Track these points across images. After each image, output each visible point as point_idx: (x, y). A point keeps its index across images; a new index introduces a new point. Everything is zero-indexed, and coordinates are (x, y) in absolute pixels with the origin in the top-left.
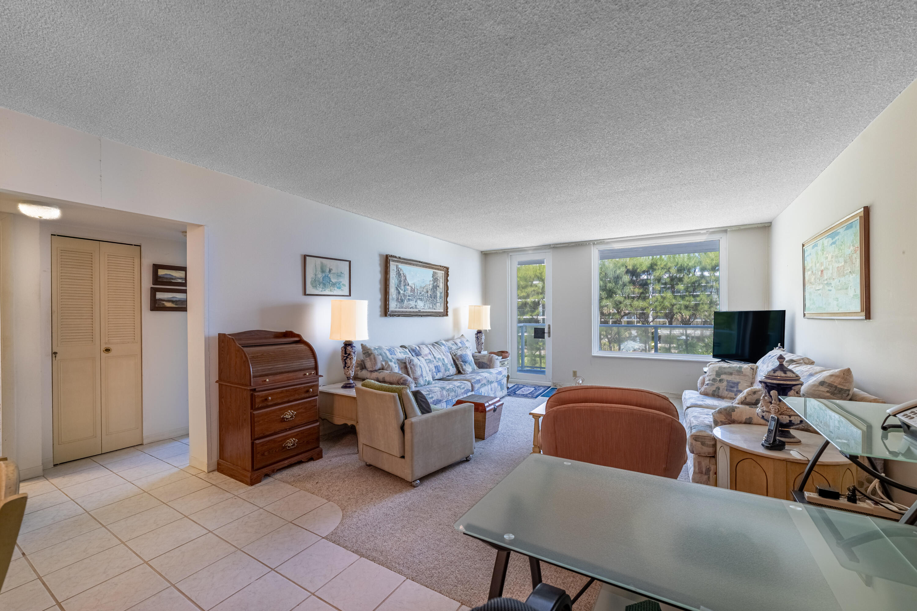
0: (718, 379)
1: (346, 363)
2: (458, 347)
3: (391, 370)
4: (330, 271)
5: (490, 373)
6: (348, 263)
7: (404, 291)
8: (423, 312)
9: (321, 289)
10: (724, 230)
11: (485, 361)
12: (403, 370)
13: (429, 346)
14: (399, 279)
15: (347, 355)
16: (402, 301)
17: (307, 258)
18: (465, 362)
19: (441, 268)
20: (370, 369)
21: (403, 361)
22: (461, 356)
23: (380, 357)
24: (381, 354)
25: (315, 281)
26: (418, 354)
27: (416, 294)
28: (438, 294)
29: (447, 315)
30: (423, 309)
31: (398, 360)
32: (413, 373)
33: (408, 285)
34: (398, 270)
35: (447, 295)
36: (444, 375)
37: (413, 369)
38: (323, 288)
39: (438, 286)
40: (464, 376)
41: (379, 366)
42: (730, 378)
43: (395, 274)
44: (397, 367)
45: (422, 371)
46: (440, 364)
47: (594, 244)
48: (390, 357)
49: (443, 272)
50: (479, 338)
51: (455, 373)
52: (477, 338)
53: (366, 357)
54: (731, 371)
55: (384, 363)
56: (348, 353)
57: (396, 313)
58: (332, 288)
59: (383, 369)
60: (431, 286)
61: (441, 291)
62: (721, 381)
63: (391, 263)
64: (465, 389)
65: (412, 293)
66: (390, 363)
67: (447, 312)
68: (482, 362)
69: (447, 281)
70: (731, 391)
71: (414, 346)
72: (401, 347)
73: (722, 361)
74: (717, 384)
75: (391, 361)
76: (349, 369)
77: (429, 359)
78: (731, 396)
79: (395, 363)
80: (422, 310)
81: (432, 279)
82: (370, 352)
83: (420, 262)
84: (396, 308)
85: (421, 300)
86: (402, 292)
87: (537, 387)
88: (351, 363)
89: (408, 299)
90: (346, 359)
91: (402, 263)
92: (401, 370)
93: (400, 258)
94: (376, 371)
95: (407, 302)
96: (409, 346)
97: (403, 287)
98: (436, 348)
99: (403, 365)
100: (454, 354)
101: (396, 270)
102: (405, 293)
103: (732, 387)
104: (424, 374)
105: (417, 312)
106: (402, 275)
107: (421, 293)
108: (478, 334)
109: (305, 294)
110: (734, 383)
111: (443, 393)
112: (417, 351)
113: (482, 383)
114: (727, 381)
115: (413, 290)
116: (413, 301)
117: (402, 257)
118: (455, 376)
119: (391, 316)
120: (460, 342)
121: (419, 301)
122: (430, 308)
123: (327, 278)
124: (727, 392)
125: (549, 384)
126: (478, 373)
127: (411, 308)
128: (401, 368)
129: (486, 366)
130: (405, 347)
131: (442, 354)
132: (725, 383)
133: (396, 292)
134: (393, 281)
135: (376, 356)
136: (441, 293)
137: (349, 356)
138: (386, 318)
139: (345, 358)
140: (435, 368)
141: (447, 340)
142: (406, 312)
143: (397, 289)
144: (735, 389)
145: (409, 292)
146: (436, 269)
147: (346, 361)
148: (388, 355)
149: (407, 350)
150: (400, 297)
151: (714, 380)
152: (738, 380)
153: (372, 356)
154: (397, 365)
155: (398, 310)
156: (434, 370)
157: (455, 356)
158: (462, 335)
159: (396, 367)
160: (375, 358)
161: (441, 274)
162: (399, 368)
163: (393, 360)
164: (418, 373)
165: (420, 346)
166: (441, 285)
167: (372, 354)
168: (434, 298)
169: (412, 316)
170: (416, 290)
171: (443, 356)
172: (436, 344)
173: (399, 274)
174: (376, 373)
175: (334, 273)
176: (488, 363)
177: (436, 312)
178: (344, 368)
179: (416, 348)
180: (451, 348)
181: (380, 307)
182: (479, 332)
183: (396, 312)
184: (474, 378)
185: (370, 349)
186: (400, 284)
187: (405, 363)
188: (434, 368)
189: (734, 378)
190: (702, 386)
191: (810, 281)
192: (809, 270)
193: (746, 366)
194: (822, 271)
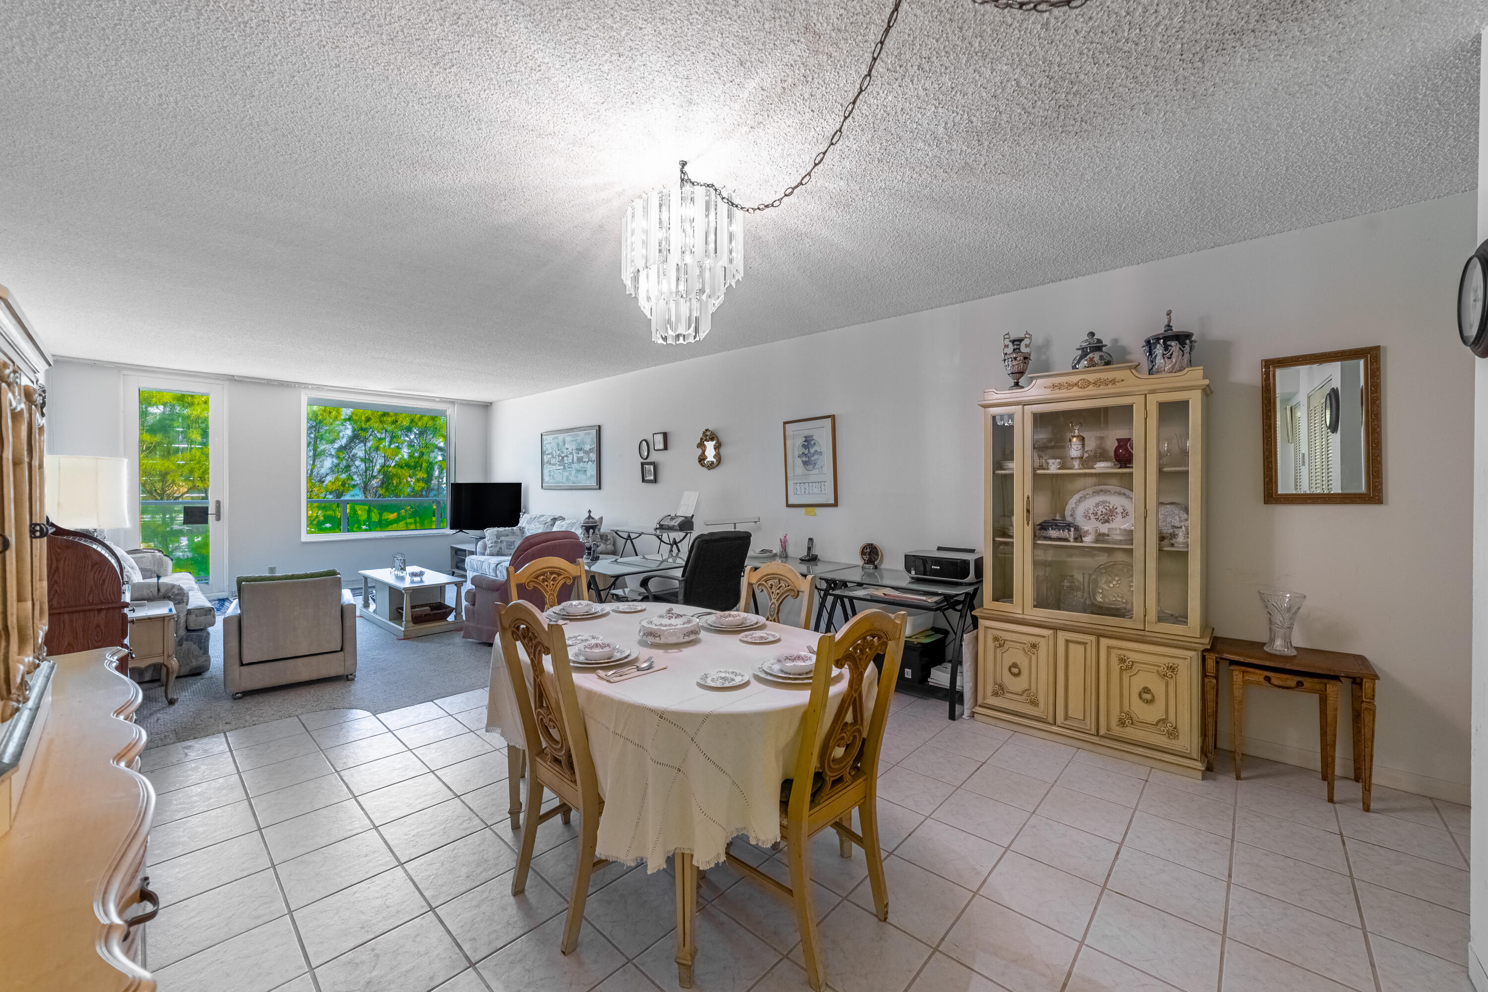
0: (499, 541)
10: (452, 402)
42: (507, 539)
47: (305, 388)
54: (507, 533)
62: (501, 542)
73: (461, 531)
74: (499, 545)
110: (511, 542)
114: (506, 541)
132: (505, 543)
151: (496, 542)
189: (510, 539)
190: (485, 550)
191: (549, 462)
192: (549, 454)
193: (515, 528)
194: (563, 457)
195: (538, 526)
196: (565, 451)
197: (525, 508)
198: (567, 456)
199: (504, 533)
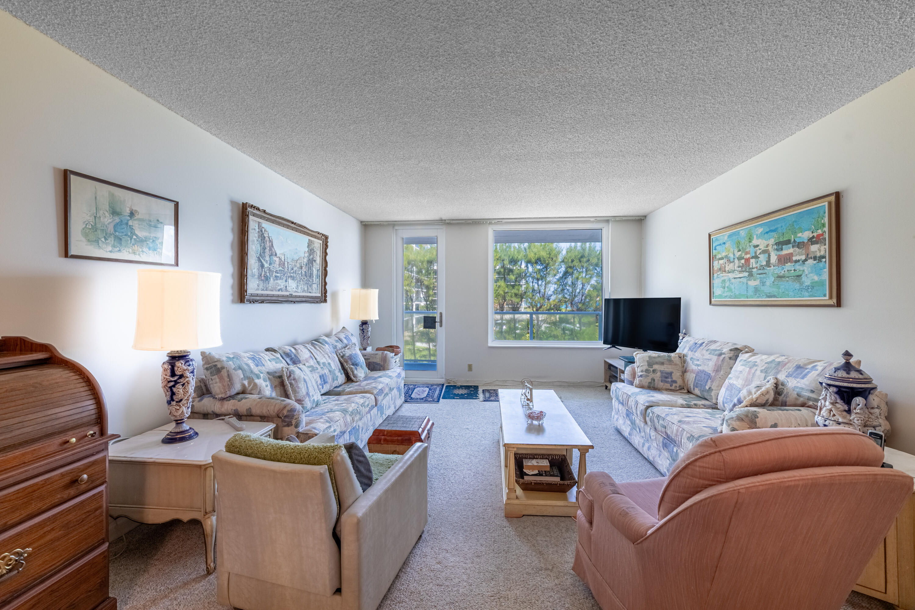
0: (651, 369)
1: (173, 394)
2: (344, 345)
3: (259, 393)
4: (132, 214)
5: (390, 377)
6: (172, 205)
7: (270, 264)
8: (296, 297)
9: (110, 248)
10: (607, 220)
11: (377, 360)
12: (278, 389)
13: (307, 345)
14: (263, 244)
15: (176, 378)
16: (267, 280)
17: (73, 177)
18: (356, 364)
19: (319, 235)
20: (220, 396)
21: (277, 375)
22: (350, 357)
23: (240, 372)
24: (240, 368)
25: (94, 228)
26: (295, 361)
27: (286, 270)
28: (315, 272)
29: (325, 301)
30: (296, 292)
31: (268, 373)
32: (295, 391)
33: (276, 255)
34: (262, 231)
35: (325, 273)
36: (331, 386)
37: (295, 386)
38: (114, 246)
39: (315, 261)
40: (359, 385)
41: (238, 387)
42: (662, 368)
43: (257, 235)
44: (269, 386)
45: (307, 387)
46: (326, 371)
47: (490, 223)
48: (256, 370)
49: (321, 242)
50: (365, 331)
51: (344, 382)
52: (363, 330)
53: (212, 374)
54: (662, 360)
55: (246, 383)
56: (178, 373)
57: (258, 298)
58: (136, 248)
59: (243, 392)
60: (306, 260)
61: (318, 267)
62: (654, 371)
63: (251, 217)
64: (370, 405)
65: (281, 268)
66: (257, 381)
67: (326, 296)
68: (374, 362)
69: (326, 254)
70: (667, 382)
71: (288, 349)
72: (267, 350)
73: (614, 346)
74: (651, 375)
75: (258, 377)
76: (181, 404)
77: (311, 367)
78: (668, 387)
79: (265, 380)
80: (294, 294)
81: (307, 250)
82: (219, 366)
83: (293, 223)
84: (258, 289)
85: (293, 279)
86: (266, 265)
87: (431, 386)
88: (185, 392)
89: (276, 276)
90: (174, 386)
91: (268, 220)
92: (276, 390)
93: (264, 211)
94: (232, 397)
95: (274, 280)
96: (280, 348)
97: (267, 258)
98: (318, 348)
99: (277, 382)
100: (341, 354)
101: (257, 230)
102: (271, 267)
103: (666, 378)
104: (311, 392)
105: (287, 296)
106: (267, 238)
107: (293, 269)
108: (364, 326)
109: (66, 254)
110: (667, 373)
111: (346, 419)
112: (293, 356)
113: (385, 392)
114: (660, 371)
115: (282, 264)
116: (282, 279)
117: (267, 211)
118: (345, 386)
119: (250, 302)
120: (345, 338)
121: (290, 281)
122: (304, 291)
123: (124, 226)
124: (662, 384)
125: (442, 381)
126: (375, 379)
127: (279, 291)
128: (274, 387)
129: (378, 367)
130: (274, 351)
131: (326, 356)
132: (659, 374)
133: (257, 264)
134: (254, 247)
135: (232, 372)
136: (318, 270)
137: (181, 380)
138: (242, 306)
139: (172, 384)
140: (321, 379)
141: (328, 335)
142: (273, 296)
143: (259, 260)
144: (670, 380)
145: (276, 266)
146: (312, 236)
147: (174, 390)
148: (252, 367)
149: (279, 356)
150: (263, 273)
151: (647, 371)
152: (671, 370)
153: (224, 373)
154: (268, 383)
155: (260, 292)
156: (319, 382)
157: (342, 357)
158: (344, 328)
159: (267, 386)
160: (229, 376)
161: (318, 243)
162: (271, 386)
163: (262, 375)
164: (303, 391)
165: (295, 346)
166: (318, 260)
167: (223, 368)
168: (310, 277)
169: (281, 302)
170: (286, 263)
171: (328, 358)
172: (316, 342)
173: (262, 236)
174: (232, 401)
175: (140, 220)
176: (382, 363)
177: (312, 297)
178: (169, 403)
179: (290, 350)
180: (336, 346)
181: (233, 287)
182: (364, 323)
183: (257, 295)
184: (375, 388)
185: (219, 361)
186: (264, 252)
187: (281, 377)
188: (319, 379)
189: (667, 368)
190: (634, 378)
191: (722, 270)
192: (722, 259)
193: (672, 355)
194: (747, 260)
195: (707, 356)
196: (752, 250)
197: (686, 328)
198: (756, 257)
199: (658, 360)
